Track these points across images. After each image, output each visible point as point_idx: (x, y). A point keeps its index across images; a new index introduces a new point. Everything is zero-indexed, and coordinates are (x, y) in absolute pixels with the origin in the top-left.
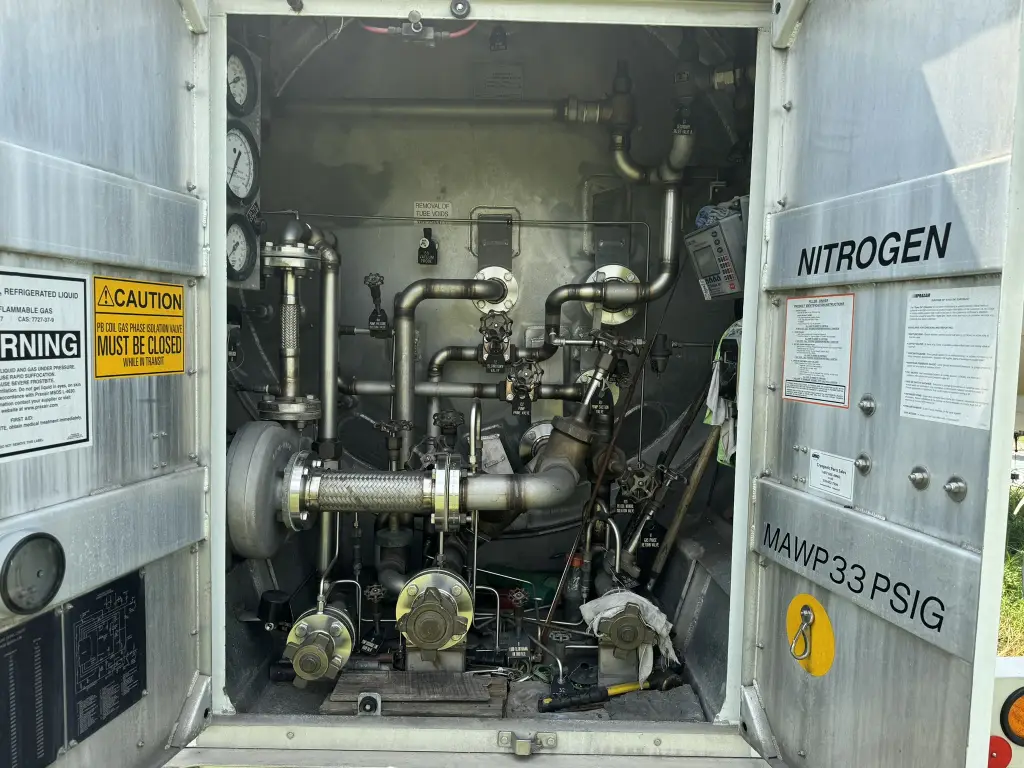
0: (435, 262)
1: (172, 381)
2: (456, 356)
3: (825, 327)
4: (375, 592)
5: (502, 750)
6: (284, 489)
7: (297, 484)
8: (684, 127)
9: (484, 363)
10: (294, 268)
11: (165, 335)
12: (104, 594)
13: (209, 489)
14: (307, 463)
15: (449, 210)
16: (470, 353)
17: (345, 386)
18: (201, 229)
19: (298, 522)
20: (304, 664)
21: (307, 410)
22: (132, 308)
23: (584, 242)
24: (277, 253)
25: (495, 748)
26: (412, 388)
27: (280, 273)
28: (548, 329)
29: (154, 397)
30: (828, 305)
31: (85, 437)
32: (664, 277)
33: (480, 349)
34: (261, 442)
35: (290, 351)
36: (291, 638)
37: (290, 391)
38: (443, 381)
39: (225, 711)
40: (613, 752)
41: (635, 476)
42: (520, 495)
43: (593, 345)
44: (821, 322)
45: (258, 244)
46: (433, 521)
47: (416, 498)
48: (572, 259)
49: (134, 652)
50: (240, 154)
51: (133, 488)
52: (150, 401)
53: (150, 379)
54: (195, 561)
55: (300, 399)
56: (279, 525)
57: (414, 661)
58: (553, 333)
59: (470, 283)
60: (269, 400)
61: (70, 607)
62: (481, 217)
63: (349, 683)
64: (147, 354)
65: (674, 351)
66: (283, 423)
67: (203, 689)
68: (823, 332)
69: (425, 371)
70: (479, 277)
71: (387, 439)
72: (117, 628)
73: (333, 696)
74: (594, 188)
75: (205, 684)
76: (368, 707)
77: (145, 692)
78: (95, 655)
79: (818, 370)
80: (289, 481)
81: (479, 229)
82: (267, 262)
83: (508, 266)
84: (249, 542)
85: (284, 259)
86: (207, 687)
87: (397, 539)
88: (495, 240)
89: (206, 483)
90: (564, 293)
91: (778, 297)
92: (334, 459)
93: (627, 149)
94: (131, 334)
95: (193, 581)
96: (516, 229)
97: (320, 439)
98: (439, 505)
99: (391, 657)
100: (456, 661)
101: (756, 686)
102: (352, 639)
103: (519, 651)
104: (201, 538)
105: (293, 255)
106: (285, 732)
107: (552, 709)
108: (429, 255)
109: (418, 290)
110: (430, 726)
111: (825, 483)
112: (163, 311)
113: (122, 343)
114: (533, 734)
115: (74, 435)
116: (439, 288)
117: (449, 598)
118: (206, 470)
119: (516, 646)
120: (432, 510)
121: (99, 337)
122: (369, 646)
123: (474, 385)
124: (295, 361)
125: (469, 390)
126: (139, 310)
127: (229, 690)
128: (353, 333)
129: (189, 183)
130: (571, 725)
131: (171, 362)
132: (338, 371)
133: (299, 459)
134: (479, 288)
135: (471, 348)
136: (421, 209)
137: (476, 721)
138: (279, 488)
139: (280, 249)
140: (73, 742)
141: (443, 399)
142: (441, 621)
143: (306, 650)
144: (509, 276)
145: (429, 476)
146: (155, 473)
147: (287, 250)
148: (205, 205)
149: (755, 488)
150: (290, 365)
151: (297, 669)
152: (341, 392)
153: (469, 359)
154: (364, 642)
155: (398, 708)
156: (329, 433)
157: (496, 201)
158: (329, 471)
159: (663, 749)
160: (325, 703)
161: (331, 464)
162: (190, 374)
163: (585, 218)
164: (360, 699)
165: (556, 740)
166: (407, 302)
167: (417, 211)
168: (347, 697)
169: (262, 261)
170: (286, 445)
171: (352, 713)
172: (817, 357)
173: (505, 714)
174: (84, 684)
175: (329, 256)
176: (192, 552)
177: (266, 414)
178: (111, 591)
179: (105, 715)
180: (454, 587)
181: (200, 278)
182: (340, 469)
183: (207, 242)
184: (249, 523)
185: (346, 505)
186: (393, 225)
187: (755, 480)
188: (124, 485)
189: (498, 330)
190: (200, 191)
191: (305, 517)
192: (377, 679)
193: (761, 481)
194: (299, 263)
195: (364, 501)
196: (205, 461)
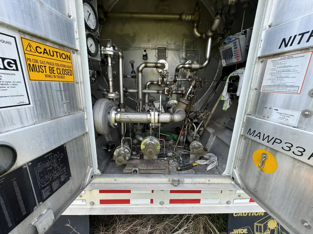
0: (147, 59)
1: (70, 85)
2: (152, 83)
3: (290, 66)
4: (135, 141)
5: (170, 183)
6: (110, 117)
7: (114, 116)
8: (218, 16)
9: (160, 85)
10: (110, 55)
11: (65, 68)
12: (48, 155)
13: (87, 118)
14: (116, 110)
15: (150, 45)
16: (156, 83)
17: (126, 90)
18: (75, 33)
19: (115, 126)
20: (118, 161)
21: (116, 95)
22: (46, 55)
23: (183, 55)
24: (105, 50)
25: (168, 182)
26: (142, 91)
27: (106, 56)
28: (175, 76)
29: (62, 89)
30: (293, 58)
31: (28, 103)
32: (207, 62)
33: (158, 81)
34: (102, 104)
35: (110, 79)
36: (115, 153)
37: (111, 90)
38: (149, 89)
39: (98, 173)
40: (198, 183)
41: (201, 113)
42: (173, 118)
43: (187, 80)
44: (287, 65)
45: (99, 46)
46: (150, 126)
47: (146, 119)
48: (180, 59)
49: (65, 168)
50: (90, 14)
51: (55, 120)
52: (61, 91)
53: (59, 84)
54: (85, 139)
55: (114, 93)
56: (110, 126)
57: (145, 157)
58: (177, 77)
59: (157, 63)
60: (106, 93)
61: (30, 164)
62: (158, 47)
63: (130, 164)
64: (57, 74)
65: (206, 82)
66: (110, 99)
67: (91, 171)
68: (288, 68)
69: (145, 87)
70: (158, 62)
71: (136, 103)
72: (56, 164)
73: (126, 168)
74: (186, 40)
75: (91, 170)
76: (135, 172)
77: (70, 178)
78: (47, 174)
79: (282, 82)
80: (111, 115)
81: (158, 51)
82: (102, 53)
83: (166, 60)
84: (101, 132)
85: (107, 52)
86: (92, 171)
87: (140, 128)
88: (162, 53)
89: (86, 116)
90: (181, 66)
91: (262, 59)
92: (123, 108)
93: (197, 28)
94: (48, 66)
95: (85, 143)
96: (167, 51)
97: (120, 103)
98: (152, 121)
99: (139, 155)
100: (156, 157)
101: (237, 168)
102: (130, 153)
103: (170, 154)
104: (86, 132)
105: (109, 50)
106: (114, 179)
107: (181, 170)
108: (145, 57)
109: (143, 65)
110: (151, 177)
111: (279, 118)
112: (62, 59)
113: (43, 68)
114: (178, 179)
115: (21, 102)
116: (149, 65)
117: (154, 144)
118: (85, 112)
119: (169, 153)
120: (150, 123)
121: (29, 64)
122: (134, 153)
123: (157, 90)
124: (112, 82)
125: (156, 92)
126: (50, 57)
127: (98, 168)
128: (127, 77)
129: (68, 14)
130: (187, 176)
131: (68, 78)
132: (124, 87)
133: (114, 109)
134: (159, 65)
135: (155, 81)
136: (143, 46)
137: (163, 176)
138: (109, 116)
139: (106, 48)
140: (41, 203)
141: (148, 93)
142: (153, 151)
143: (118, 158)
144: (166, 62)
145: (149, 113)
146: (66, 114)
147: (107, 49)
148: (75, 24)
149: (245, 118)
150: (111, 83)
151: (116, 162)
152: (125, 92)
153: (155, 84)
154: (133, 152)
155: (142, 172)
156: (122, 102)
157: (162, 43)
158: (122, 112)
159: (210, 182)
160: (124, 170)
161: (123, 110)
162: (77, 83)
163: (184, 48)
164: (133, 170)
165: (184, 180)
166: (140, 69)
167: (142, 46)
168: (130, 168)
169: (101, 52)
170: (110, 105)
171: (131, 173)
172: (282, 77)
173: (169, 173)
174: (44, 184)
175: (120, 54)
176: (84, 136)
177: (105, 96)
178: (51, 154)
179: (55, 190)
180: (156, 141)
181: (77, 50)
182: (126, 111)
183: (78, 37)
184: (101, 127)
185: (127, 121)
186: (136, 50)
187: (245, 116)
188: (52, 119)
189: (165, 75)
190: (74, 18)
191: (116, 124)
192: (137, 162)
193: (248, 116)
194: (111, 53)
195: (132, 120)
196: (85, 110)
